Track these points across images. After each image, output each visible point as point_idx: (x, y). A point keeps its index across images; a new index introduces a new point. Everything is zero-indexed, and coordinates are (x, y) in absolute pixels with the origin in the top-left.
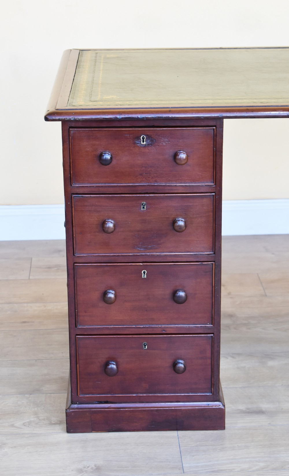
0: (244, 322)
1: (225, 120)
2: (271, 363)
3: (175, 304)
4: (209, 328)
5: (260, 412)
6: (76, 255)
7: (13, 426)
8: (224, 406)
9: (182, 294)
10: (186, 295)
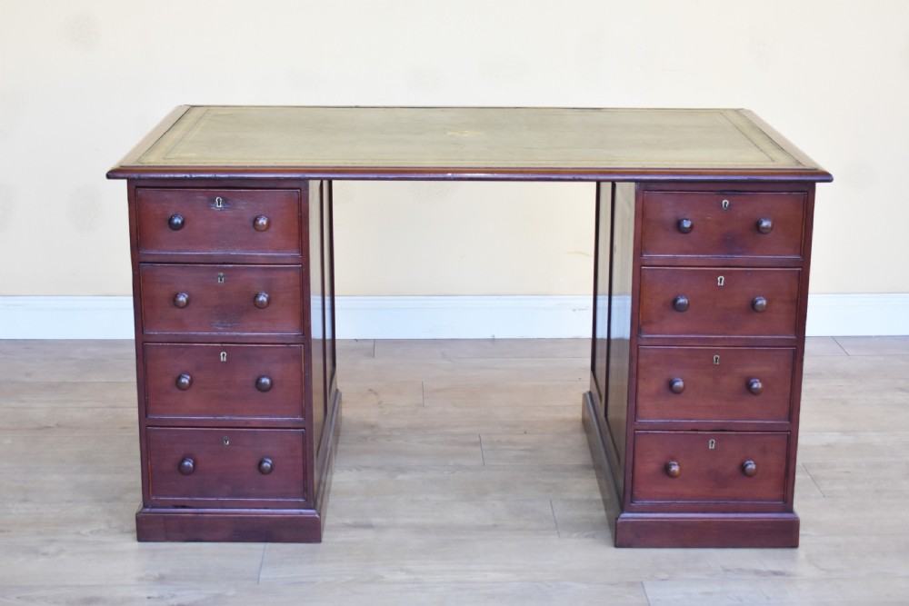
0: (388, 433)
1: (311, 182)
2: (401, 477)
3: (259, 393)
4: (299, 422)
5: (369, 526)
6: (146, 332)
7: (78, 533)
8: (319, 514)
9: (266, 381)
10: (272, 383)
